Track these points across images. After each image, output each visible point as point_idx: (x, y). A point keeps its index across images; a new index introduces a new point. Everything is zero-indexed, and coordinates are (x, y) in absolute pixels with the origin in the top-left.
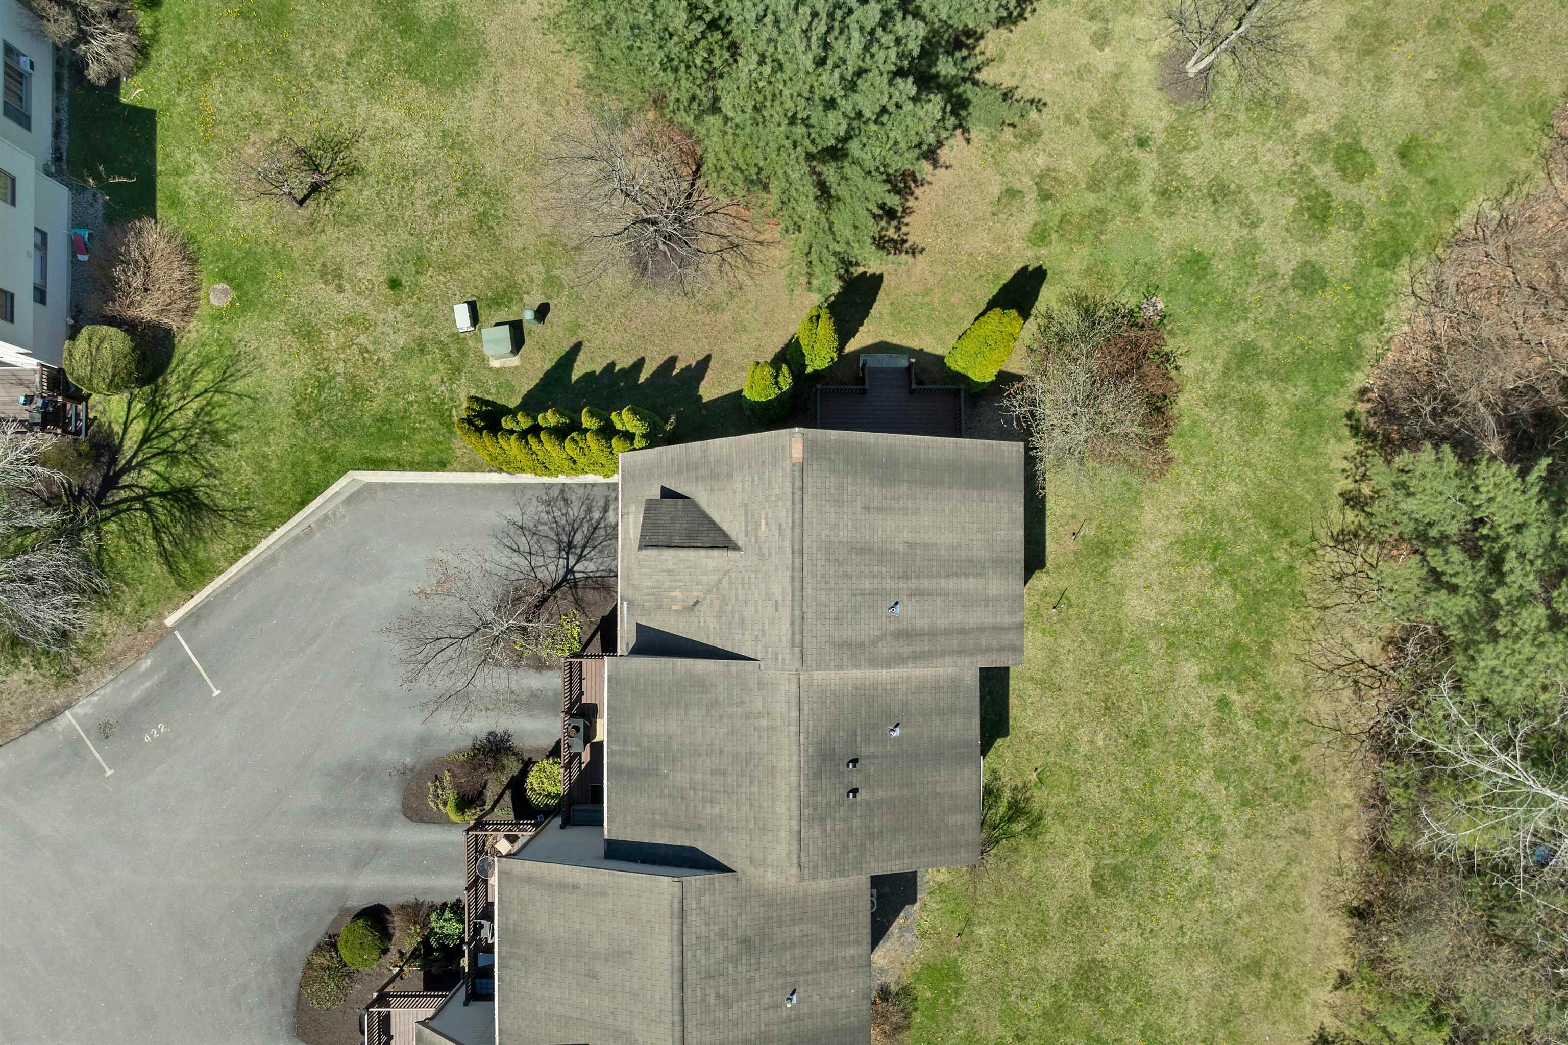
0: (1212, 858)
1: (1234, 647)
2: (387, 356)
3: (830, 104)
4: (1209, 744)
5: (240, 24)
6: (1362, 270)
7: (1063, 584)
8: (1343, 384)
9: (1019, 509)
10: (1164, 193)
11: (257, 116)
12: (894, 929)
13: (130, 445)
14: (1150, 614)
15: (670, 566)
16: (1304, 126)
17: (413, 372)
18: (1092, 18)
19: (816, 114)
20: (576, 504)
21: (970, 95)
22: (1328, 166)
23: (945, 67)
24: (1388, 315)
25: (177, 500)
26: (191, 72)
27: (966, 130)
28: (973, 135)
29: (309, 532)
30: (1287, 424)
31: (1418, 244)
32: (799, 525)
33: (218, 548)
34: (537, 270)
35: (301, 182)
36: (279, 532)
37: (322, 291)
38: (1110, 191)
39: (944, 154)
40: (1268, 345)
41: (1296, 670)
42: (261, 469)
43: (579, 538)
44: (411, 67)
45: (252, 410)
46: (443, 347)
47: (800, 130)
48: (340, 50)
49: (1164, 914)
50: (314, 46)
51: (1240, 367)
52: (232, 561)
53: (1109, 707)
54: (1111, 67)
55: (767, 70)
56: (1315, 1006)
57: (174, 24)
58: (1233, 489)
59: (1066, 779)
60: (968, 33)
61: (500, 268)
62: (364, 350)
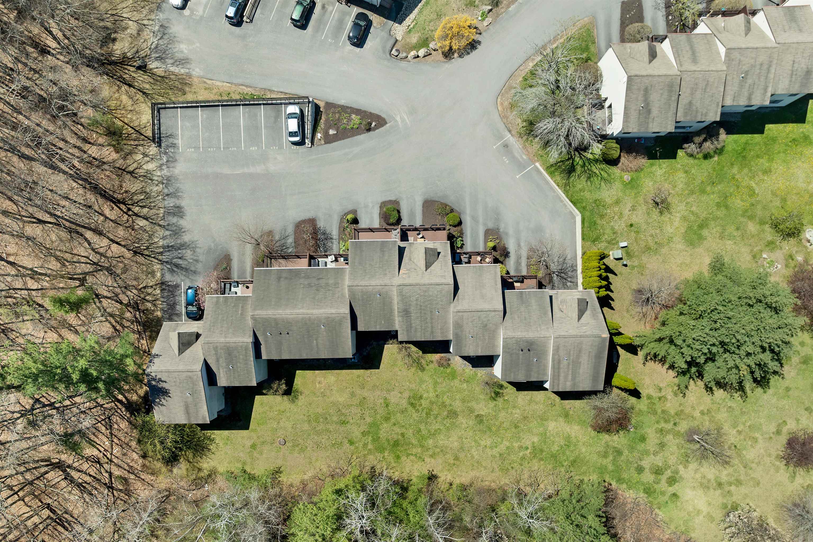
0: (486, 446)
1: (542, 451)
2: (612, 224)
3: (684, 341)
4: (516, 445)
5: (700, 181)
6: (643, 484)
7: (557, 405)
8: (612, 479)
9: (587, 389)
10: (662, 430)
11: (676, 186)
12: (465, 362)
13: (585, 154)
14: (550, 428)
15: (573, 305)
16: (681, 468)
17: (608, 231)
18: (708, 410)
19: (682, 338)
20: (572, 274)
21: (686, 376)
22: (670, 474)
23: (693, 370)
24: (631, 491)
25: (571, 167)
26: (687, 168)
27: (677, 377)
28: (676, 379)
29: (562, 201)
30: (601, 464)
31: (650, 499)
32: (587, 336)
33: (558, 178)
34: (636, 263)
35: (658, 200)
36: (563, 195)
37: (629, 206)
38: (662, 416)
39: (670, 371)
40: (622, 459)
41: (536, 468)
42: (581, 190)
43: (563, 275)
44: (690, 228)
45: (596, 188)
46: (615, 239)
47: (678, 334)
48: (694, 209)
49: (471, 434)
50: (695, 201)
51: (616, 451)
52: (555, 182)
53: (525, 418)
54: (695, 415)
55: (692, 327)
56: (446, 475)
57: (699, 164)
58: (584, 450)
59: (506, 407)
60: (703, 377)
61: (636, 254)
62: (613, 217)
